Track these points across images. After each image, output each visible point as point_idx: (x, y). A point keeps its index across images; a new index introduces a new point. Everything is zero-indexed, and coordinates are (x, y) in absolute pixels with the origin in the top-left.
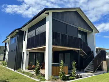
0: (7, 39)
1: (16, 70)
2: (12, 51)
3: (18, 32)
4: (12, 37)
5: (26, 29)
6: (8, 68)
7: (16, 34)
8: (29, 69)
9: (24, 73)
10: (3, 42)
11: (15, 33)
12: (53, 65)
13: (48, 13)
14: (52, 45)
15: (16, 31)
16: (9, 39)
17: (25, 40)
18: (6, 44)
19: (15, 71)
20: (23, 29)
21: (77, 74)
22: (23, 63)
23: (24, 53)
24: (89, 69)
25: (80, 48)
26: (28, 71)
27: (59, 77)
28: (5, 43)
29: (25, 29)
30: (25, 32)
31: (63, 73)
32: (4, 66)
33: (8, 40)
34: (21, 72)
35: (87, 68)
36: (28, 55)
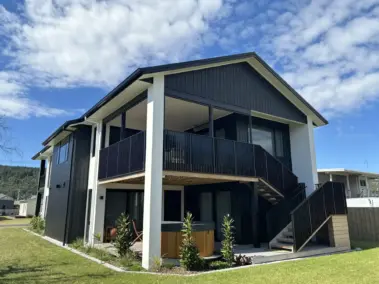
0: (45, 150)
1: (69, 243)
2: (58, 186)
3: (74, 129)
4: (59, 145)
5: (98, 121)
6: (46, 238)
7: (70, 135)
8: (106, 240)
9: (89, 251)
10: (34, 158)
11: (65, 134)
12: (164, 228)
13: (151, 80)
14: (164, 169)
15: (69, 128)
16: (51, 149)
17: (94, 155)
18: (43, 163)
19: (66, 246)
20: (88, 121)
21: (238, 255)
22: (89, 223)
23: (91, 191)
24: (285, 240)
25: (258, 176)
26: (102, 246)
27: (181, 260)
28: (40, 161)
29: (95, 121)
30: (96, 129)
31: (189, 249)
32: (38, 232)
33: (48, 150)
34: (83, 250)
35: (279, 236)
36: (102, 198)
